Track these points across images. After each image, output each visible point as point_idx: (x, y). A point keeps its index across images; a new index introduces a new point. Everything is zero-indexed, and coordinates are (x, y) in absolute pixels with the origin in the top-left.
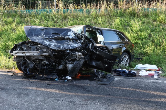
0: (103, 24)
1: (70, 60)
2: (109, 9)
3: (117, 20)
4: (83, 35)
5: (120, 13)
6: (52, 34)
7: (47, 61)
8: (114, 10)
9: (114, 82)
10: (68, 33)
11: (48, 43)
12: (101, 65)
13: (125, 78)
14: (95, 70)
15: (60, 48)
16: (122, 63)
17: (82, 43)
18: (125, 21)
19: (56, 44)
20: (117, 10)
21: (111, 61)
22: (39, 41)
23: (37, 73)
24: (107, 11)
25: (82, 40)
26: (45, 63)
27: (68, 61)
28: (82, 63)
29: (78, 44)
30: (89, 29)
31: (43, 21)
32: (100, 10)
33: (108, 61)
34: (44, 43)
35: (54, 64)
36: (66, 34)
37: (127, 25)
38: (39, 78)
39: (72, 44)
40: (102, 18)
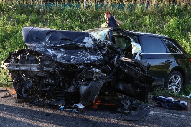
0: (151, 26)
1: (84, 79)
2: (162, 4)
3: (173, 21)
4: (106, 43)
5: (178, 10)
6: (61, 41)
7: (51, 79)
8: (169, 6)
9: (146, 118)
10: (84, 39)
11: (53, 53)
12: (131, 89)
13: (167, 112)
14: (123, 96)
15: (70, 62)
16: (170, 87)
17: (104, 55)
18: (184, 22)
19: (64, 55)
20: (173, 6)
21: (144, 84)
22: (40, 50)
23: (36, 96)
24: (159, 7)
25: (104, 50)
26: (49, 82)
27: (81, 81)
28: (102, 85)
29: (97, 56)
30: (118, 33)
31: (67, 19)
32: (148, 5)
33: (141, 84)
34: (47, 53)
35: (61, 84)
36: (81, 41)
37: (186, 28)
38: (39, 104)
39: (89, 55)
40: (150, 18)
